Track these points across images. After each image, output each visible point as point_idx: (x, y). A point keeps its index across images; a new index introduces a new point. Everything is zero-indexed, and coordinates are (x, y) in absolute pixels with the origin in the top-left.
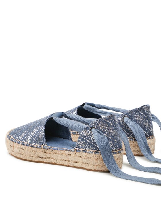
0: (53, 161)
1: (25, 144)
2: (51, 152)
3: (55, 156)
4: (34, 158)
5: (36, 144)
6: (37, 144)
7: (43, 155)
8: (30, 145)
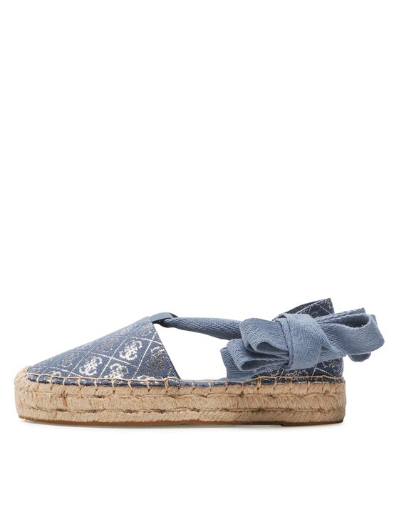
0: (195, 415)
1: (113, 382)
2: (189, 392)
3: (201, 402)
4: (140, 414)
5: (145, 378)
6: (148, 378)
7: (168, 404)
8: (129, 383)
